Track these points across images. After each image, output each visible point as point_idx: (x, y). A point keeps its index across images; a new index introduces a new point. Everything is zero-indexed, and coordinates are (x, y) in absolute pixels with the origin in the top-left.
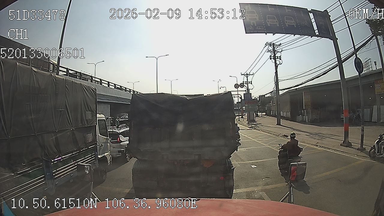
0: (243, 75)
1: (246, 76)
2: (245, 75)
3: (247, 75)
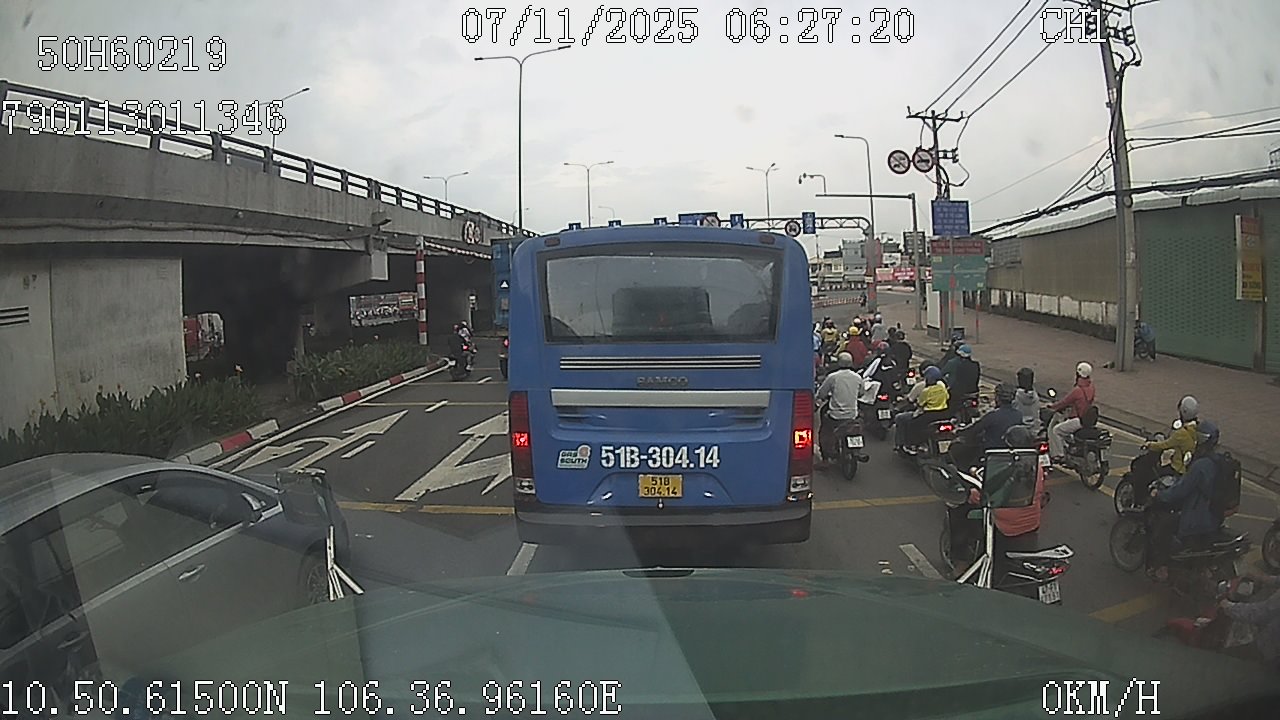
0: (916, 116)
1: (930, 121)
2: (923, 118)
3: (935, 121)
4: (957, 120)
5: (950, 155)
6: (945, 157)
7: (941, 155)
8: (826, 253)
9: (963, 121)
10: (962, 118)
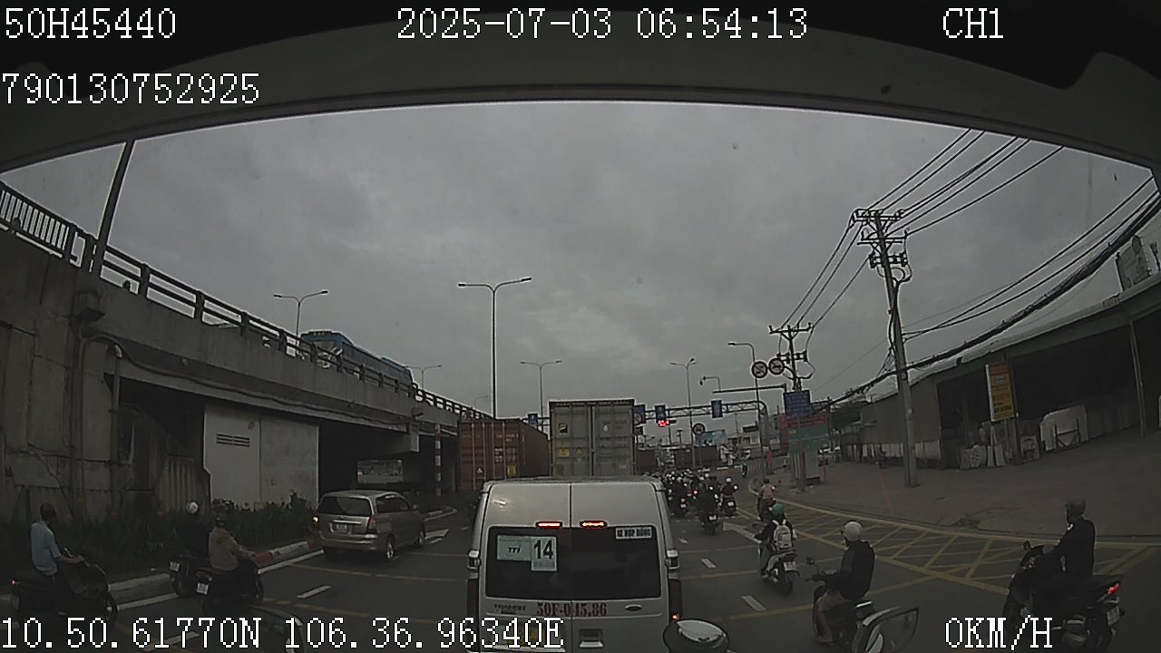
0: (777, 331)
1: (787, 334)
2: (782, 333)
3: (790, 333)
4: (807, 330)
5: (802, 356)
6: (798, 358)
7: (795, 357)
8: (744, 428)
9: (810, 330)
10: (810, 328)
